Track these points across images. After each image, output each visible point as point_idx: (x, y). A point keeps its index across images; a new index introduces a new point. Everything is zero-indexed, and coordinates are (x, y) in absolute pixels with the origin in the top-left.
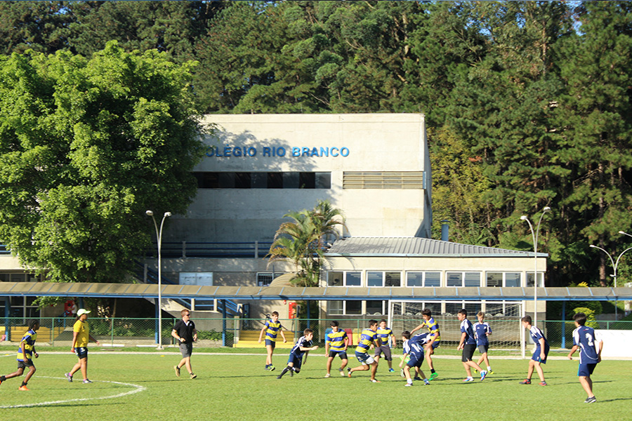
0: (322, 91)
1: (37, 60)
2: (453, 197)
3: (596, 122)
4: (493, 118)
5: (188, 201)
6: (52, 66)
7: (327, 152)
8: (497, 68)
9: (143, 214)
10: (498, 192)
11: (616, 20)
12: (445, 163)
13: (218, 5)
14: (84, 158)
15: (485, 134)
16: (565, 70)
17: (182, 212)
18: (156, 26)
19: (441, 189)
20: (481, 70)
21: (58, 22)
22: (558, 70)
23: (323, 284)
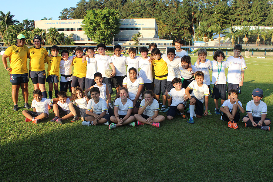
0: (142, 15)
1: (95, 10)
2: (162, 32)
3: (184, 20)
4: (168, 19)
5: (118, 32)
6: (98, 11)
7: (140, 24)
8: (169, 11)
9: (111, 34)
10: (169, 31)
11: (187, 4)
12: (161, 26)
13: (126, 1)
14: (102, 26)
15: (167, 22)
16: (179, 12)
17: (118, 34)
18: (116, 5)
19: (160, 30)
20: (166, 11)
21: (102, 4)
22: (178, 12)
23: (139, 45)
